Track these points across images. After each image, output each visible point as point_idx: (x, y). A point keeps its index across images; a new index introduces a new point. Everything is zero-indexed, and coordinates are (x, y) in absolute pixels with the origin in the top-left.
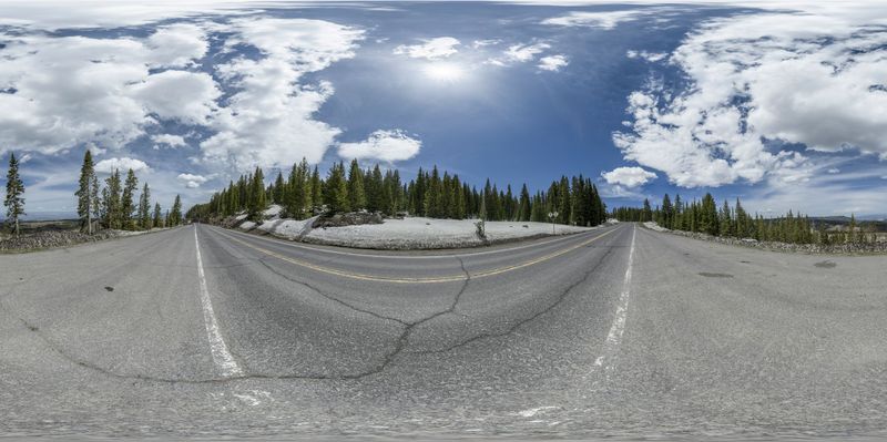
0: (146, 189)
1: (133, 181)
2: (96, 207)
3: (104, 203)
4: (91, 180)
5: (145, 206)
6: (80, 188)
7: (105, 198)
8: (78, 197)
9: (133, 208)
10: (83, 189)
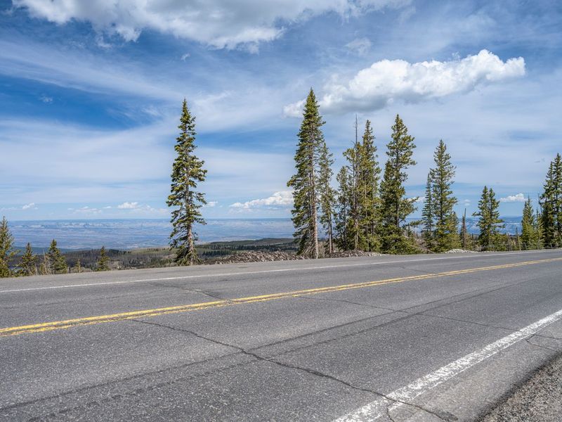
0: (442, 156)
1: (403, 147)
2: (327, 209)
3: (342, 200)
4: (317, 155)
5: (440, 199)
6: (296, 172)
7: (344, 187)
8: (292, 190)
9: (408, 207)
10: (301, 173)
